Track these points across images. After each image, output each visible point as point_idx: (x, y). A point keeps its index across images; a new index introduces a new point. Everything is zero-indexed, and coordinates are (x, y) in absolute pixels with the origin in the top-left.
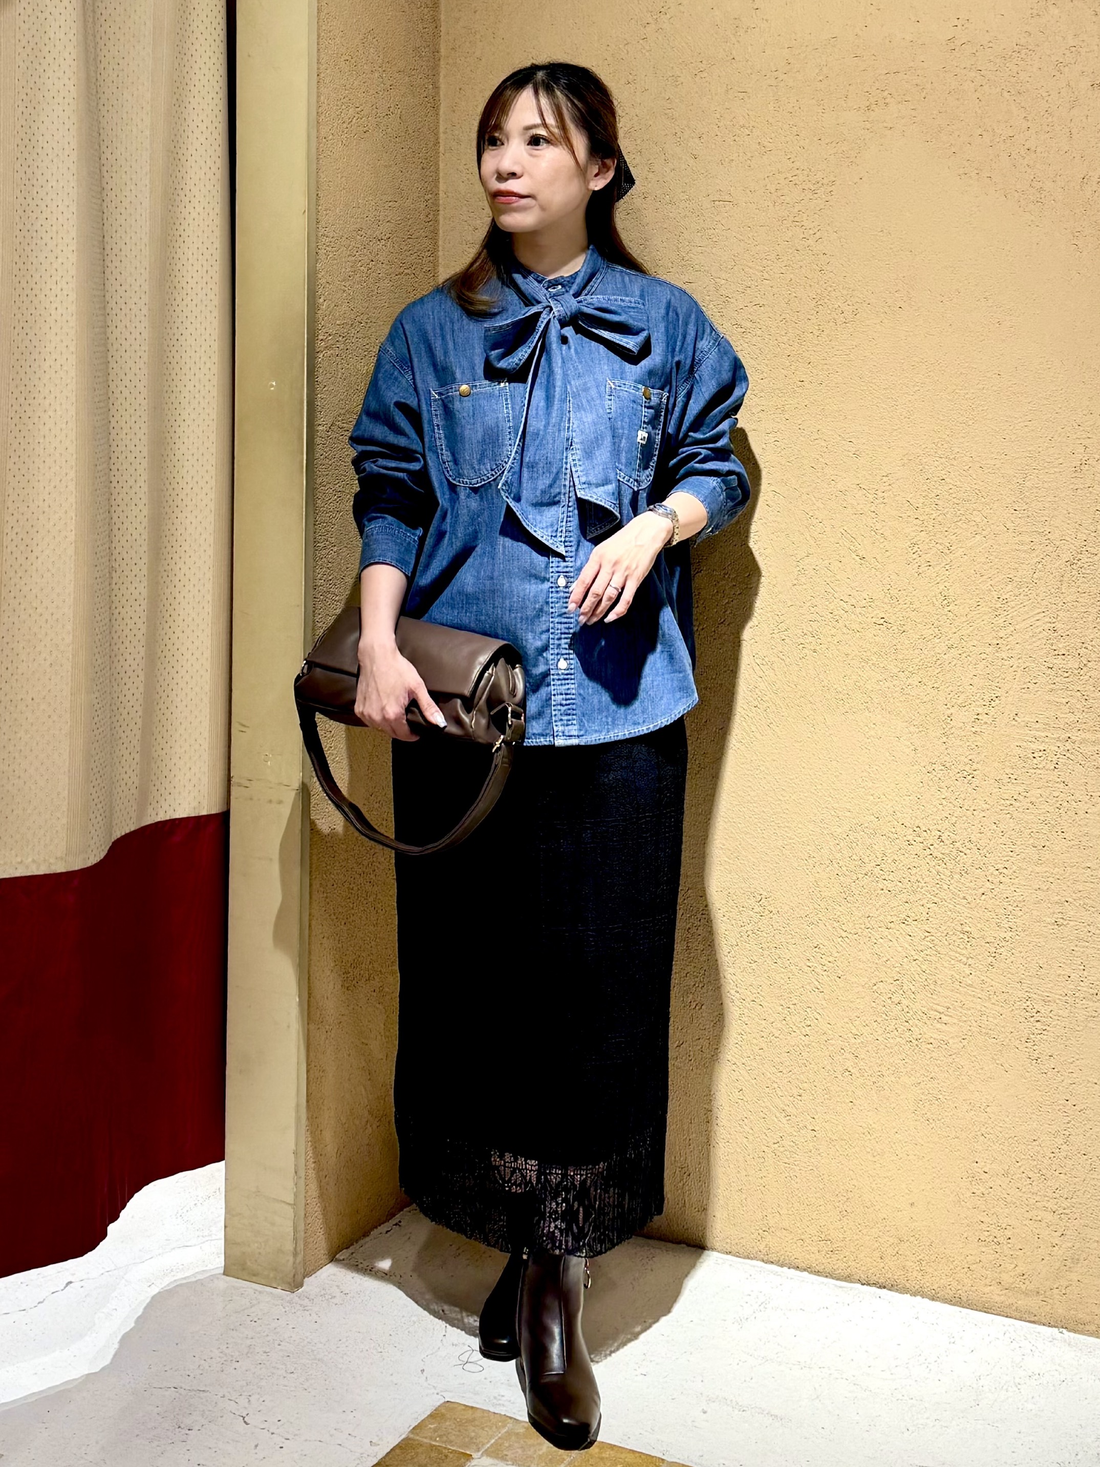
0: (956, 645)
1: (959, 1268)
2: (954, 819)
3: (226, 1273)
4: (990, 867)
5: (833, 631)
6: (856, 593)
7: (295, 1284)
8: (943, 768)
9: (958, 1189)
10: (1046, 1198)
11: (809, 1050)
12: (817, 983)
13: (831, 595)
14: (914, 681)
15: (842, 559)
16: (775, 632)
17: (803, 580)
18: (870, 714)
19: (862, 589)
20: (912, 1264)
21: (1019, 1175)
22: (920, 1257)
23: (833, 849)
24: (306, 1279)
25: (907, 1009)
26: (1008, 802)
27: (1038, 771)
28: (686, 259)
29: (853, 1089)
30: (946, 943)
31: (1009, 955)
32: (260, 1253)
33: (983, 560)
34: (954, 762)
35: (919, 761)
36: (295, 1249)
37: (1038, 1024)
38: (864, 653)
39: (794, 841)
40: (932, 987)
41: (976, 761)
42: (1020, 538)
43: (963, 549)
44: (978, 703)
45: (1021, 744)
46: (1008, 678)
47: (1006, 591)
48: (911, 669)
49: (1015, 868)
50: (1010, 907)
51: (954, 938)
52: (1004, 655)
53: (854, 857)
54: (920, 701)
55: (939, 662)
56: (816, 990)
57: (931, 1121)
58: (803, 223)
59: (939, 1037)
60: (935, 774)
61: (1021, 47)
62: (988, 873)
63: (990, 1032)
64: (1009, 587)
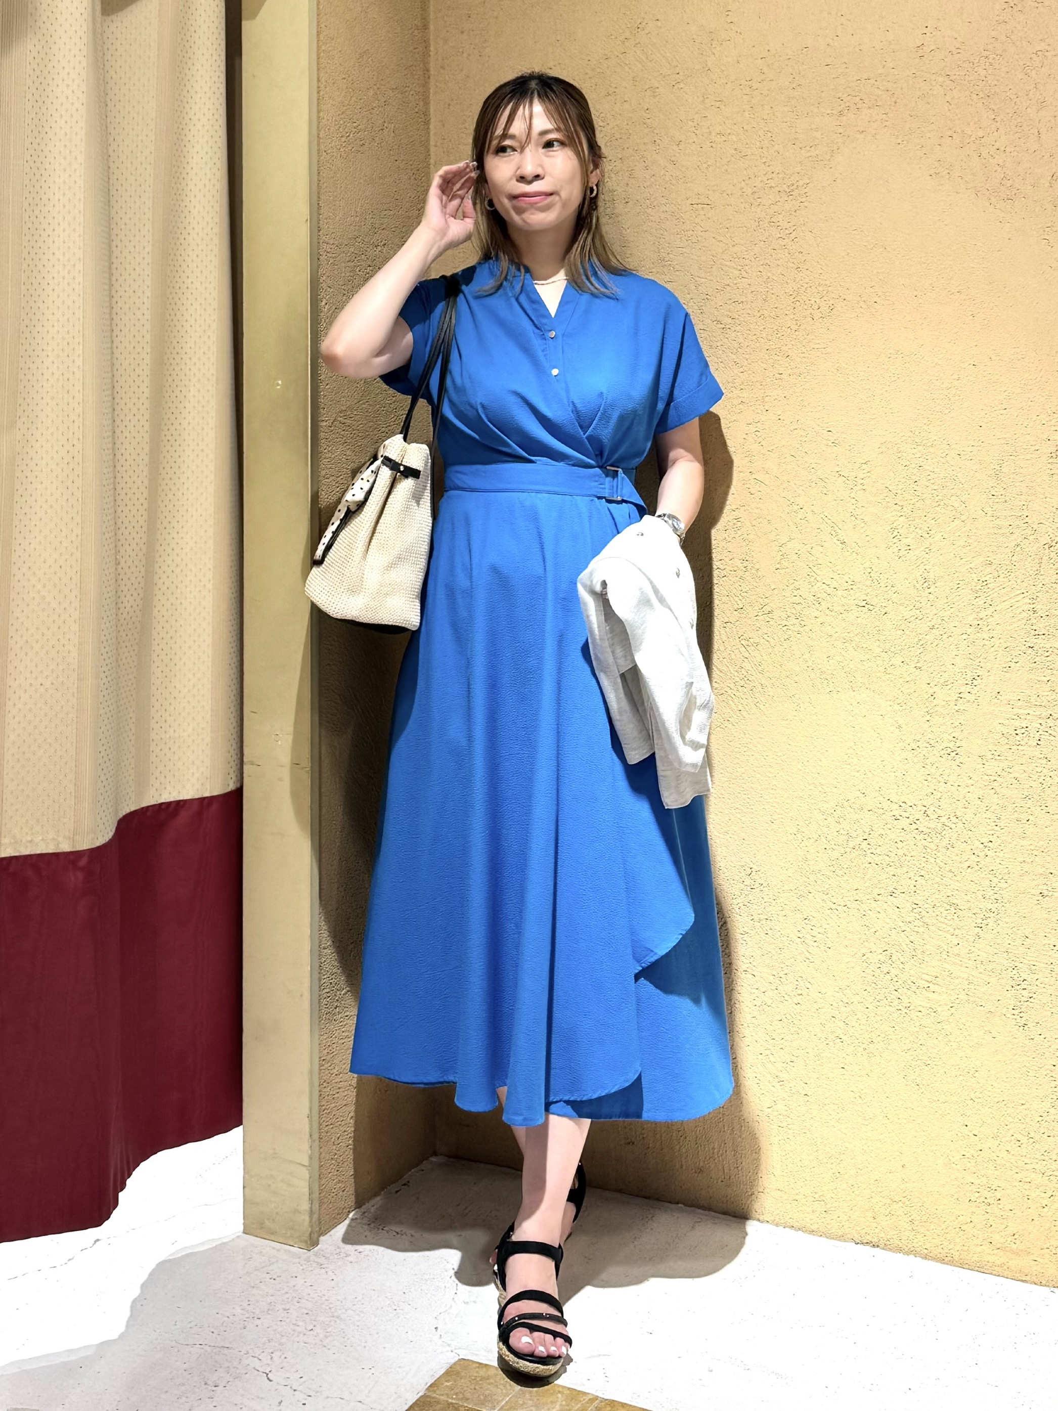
0: (937, 626)
1: (949, 1229)
2: (940, 795)
3: (245, 1232)
4: (976, 841)
5: (817, 614)
6: (837, 577)
7: (312, 1242)
8: (927, 745)
9: (949, 1151)
10: (1037, 1161)
11: (800, 1018)
12: (808, 954)
13: (813, 578)
14: (897, 661)
15: (824, 544)
16: (760, 614)
17: (786, 564)
18: (855, 693)
19: (843, 573)
20: (905, 1224)
21: (1008, 1139)
22: (912, 1217)
23: (822, 824)
24: (322, 1238)
25: (895, 979)
26: (992, 778)
27: (1020, 747)
28: (667, 259)
29: (844, 1055)
30: (934, 914)
31: (995, 926)
32: (277, 1213)
33: (963, 544)
34: (938, 739)
35: (903, 738)
36: (311, 1208)
37: (1024, 993)
38: (847, 634)
39: (782, 816)
40: (920, 956)
41: (959, 738)
42: (998, 522)
43: (942, 534)
44: (961, 682)
45: (1004, 722)
46: (988, 658)
47: (986, 573)
48: (892, 649)
49: (1000, 841)
50: (995, 878)
51: (942, 910)
52: (986, 636)
53: (842, 831)
54: (901, 680)
55: (921, 643)
56: (807, 960)
57: (921, 1086)
58: (778, 224)
59: (928, 1005)
60: (920, 751)
61: (988, 53)
62: (973, 847)
63: (977, 999)
64: (989, 570)
